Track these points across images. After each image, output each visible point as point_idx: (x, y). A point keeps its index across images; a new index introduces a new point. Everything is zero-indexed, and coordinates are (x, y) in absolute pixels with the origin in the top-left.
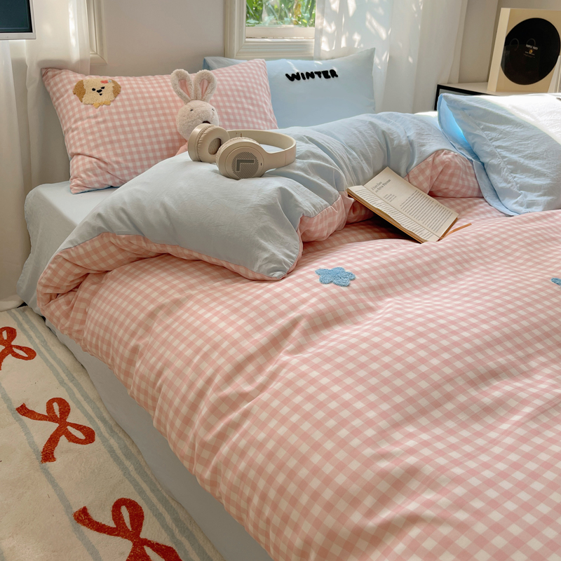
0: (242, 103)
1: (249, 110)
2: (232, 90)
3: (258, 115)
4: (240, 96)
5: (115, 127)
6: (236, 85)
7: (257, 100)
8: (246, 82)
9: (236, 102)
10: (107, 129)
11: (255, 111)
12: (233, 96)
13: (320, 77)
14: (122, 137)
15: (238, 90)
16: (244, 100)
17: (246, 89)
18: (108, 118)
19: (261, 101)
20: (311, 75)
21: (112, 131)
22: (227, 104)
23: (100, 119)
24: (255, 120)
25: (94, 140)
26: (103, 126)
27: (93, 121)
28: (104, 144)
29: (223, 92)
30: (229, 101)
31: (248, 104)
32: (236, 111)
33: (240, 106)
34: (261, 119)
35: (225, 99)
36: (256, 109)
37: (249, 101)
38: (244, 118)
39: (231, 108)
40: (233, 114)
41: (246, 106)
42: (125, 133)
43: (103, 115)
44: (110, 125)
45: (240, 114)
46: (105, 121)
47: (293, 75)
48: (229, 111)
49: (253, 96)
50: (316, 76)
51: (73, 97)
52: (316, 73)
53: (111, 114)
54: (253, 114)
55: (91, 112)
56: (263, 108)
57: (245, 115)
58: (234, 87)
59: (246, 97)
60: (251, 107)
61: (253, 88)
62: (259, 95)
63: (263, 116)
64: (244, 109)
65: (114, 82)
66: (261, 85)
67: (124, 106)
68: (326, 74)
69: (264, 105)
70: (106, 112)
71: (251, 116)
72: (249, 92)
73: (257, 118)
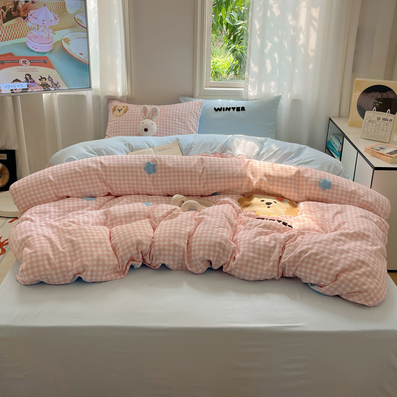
0: (175, 121)
1: (178, 124)
2: (173, 115)
3: (183, 127)
4: (175, 118)
5: (119, 126)
6: (176, 112)
7: (185, 120)
8: (182, 111)
9: (172, 120)
10: (116, 126)
11: (181, 125)
12: (172, 117)
13: (234, 110)
14: (120, 130)
15: (176, 115)
16: (177, 120)
17: (180, 115)
18: (118, 122)
19: (188, 120)
20: (228, 109)
21: (118, 127)
22: (168, 121)
23: (115, 122)
24: (180, 129)
25: (111, 130)
26: (115, 125)
27: (113, 122)
28: (114, 132)
29: (168, 116)
30: (169, 120)
31: (179, 121)
32: (171, 124)
33: (174, 122)
34: (184, 129)
35: (168, 118)
36: (183, 124)
37: (180, 120)
38: (174, 128)
39: (169, 123)
40: (169, 126)
41: (177, 122)
42: (122, 129)
43: (117, 120)
44: (118, 125)
45: (172, 126)
46: (117, 123)
47: (218, 109)
48: (168, 124)
49: (183, 118)
50: (232, 110)
51: (112, 112)
52: (232, 108)
53: (120, 120)
54: (180, 126)
55: (115, 119)
56: (187, 123)
57: (175, 126)
58: (174, 114)
59: (179, 118)
60: (180, 123)
61: (185, 114)
62: (188, 118)
63: (186, 127)
64: (175, 123)
65: (127, 107)
66: (191, 113)
67: (125, 118)
68: (238, 109)
69: (189, 123)
70: (118, 119)
71: (178, 127)
72: (182, 116)
73: (181, 128)
